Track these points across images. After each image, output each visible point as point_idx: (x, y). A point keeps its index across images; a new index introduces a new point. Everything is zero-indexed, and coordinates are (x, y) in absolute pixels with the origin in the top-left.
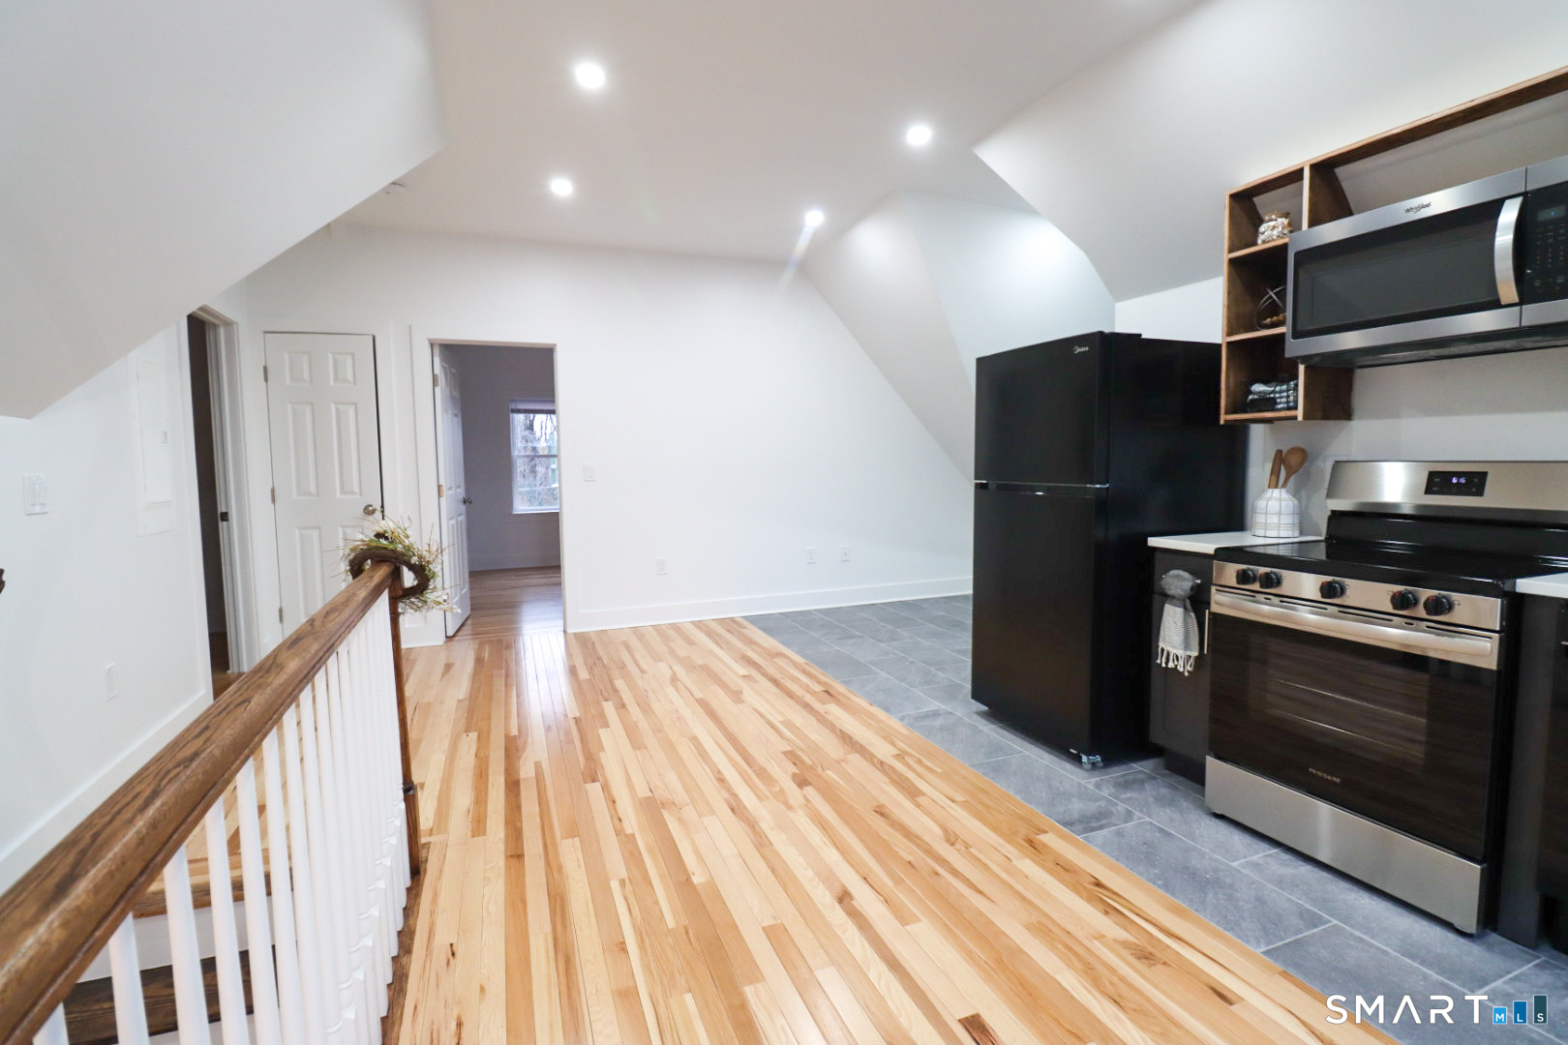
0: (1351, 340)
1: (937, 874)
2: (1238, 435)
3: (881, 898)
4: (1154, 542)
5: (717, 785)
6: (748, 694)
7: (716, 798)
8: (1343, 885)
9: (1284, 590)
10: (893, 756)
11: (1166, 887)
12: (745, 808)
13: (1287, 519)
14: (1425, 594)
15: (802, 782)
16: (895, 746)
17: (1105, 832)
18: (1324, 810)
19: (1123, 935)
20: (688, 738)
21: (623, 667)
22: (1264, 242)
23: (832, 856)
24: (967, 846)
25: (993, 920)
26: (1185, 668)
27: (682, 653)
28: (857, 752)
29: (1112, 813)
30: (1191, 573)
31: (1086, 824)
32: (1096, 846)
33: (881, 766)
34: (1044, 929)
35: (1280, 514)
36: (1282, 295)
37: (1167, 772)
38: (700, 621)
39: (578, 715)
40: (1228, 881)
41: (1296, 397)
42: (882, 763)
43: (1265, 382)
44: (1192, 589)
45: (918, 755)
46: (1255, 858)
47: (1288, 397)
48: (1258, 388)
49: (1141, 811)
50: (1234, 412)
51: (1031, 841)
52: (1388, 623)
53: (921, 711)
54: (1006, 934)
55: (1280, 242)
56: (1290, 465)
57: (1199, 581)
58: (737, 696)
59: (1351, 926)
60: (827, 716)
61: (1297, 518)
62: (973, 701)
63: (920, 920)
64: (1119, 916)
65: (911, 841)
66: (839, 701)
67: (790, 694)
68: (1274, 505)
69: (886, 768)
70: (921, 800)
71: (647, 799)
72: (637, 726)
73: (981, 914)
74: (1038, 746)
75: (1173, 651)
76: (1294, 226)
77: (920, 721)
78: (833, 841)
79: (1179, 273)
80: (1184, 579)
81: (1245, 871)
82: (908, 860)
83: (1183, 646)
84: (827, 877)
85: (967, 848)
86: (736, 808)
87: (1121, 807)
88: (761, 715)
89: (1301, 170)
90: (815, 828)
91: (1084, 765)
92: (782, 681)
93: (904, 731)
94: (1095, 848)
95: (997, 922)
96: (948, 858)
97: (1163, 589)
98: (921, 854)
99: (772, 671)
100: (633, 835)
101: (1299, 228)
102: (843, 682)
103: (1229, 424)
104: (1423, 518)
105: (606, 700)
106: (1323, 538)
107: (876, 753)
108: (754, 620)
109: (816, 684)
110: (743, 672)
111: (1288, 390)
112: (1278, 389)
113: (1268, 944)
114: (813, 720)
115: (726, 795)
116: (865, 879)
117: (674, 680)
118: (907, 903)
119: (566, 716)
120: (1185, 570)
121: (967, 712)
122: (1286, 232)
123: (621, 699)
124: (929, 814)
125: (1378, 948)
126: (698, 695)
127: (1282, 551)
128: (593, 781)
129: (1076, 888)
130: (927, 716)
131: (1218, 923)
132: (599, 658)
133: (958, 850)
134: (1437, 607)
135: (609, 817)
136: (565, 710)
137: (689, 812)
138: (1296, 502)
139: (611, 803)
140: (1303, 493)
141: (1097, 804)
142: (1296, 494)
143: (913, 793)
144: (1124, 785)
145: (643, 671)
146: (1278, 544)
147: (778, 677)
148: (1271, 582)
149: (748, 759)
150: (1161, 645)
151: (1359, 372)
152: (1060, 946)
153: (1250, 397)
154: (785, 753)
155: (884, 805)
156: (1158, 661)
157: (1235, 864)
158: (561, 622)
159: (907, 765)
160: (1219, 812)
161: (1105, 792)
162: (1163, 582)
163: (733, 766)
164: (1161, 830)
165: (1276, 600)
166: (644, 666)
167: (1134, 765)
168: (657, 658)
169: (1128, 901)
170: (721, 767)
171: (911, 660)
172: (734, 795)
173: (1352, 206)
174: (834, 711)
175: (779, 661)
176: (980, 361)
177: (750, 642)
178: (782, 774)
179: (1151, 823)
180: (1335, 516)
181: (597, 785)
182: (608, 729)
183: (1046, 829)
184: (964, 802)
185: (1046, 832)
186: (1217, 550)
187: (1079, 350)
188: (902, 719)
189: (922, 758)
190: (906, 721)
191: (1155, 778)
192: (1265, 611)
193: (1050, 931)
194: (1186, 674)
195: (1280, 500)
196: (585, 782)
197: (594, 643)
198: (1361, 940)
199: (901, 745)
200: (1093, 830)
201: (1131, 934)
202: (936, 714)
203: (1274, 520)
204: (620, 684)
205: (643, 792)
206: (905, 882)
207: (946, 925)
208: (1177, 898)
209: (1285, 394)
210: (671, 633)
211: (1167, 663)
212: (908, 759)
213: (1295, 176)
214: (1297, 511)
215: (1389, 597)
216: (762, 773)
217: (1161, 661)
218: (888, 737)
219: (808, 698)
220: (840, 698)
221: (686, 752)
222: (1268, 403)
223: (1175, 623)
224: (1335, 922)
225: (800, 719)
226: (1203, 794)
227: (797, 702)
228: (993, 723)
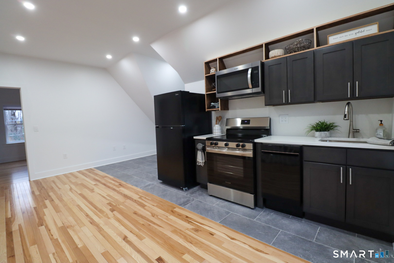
0: (230, 94)
1: (150, 225)
2: (210, 113)
3: (135, 235)
4: (195, 137)
5: (86, 217)
6: (96, 190)
7: (86, 221)
8: (233, 204)
9: (219, 145)
10: (138, 198)
11: (201, 214)
12: (95, 222)
13: (219, 131)
14: (241, 144)
15: (112, 210)
16: (139, 195)
17: (188, 205)
18: (232, 190)
19: (192, 227)
20: (76, 206)
21: (52, 188)
22: (211, 73)
23: (122, 228)
24: (157, 216)
25: (163, 232)
26: (202, 165)
27: (73, 181)
28: (128, 199)
29: (190, 200)
30: (202, 144)
31: (184, 204)
32: (186, 208)
33: (135, 201)
34: (176, 231)
35: (218, 130)
36: (215, 84)
37: (201, 188)
38: (80, 171)
39: (35, 206)
40: (213, 209)
41: (219, 106)
42: (135, 200)
43: (214, 102)
44: (202, 147)
45: (145, 196)
46: (218, 203)
47: (218, 105)
48: (212, 104)
49: (196, 198)
50: (208, 109)
51: (172, 211)
52: (236, 150)
53: (146, 185)
54: (167, 235)
55: (214, 73)
56: (219, 119)
57: (204, 145)
58: (92, 191)
59: (234, 212)
60: (120, 191)
61: (221, 130)
62: (159, 180)
63: (145, 238)
64: (192, 223)
65: (143, 219)
66: (123, 186)
67: (109, 187)
68: (217, 128)
69: (136, 201)
70: (146, 207)
71: (62, 227)
72: (58, 206)
73: (161, 232)
74: (173, 188)
75: (200, 161)
76: (216, 70)
77: (145, 188)
78: (122, 224)
79: (196, 79)
80: (201, 145)
81: (216, 206)
82: (142, 224)
83: (201, 160)
84: (120, 234)
85: (157, 217)
86: (92, 222)
87: (192, 198)
88: (100, 195)
89: (217, 59)
90: (116, 222)
91: (184, 190)
92: (106, 184)
93: (141, 191)
94: (186, 209)
95: (165, 233)
96: (152, 220)
97: (197, 148)
98: (146, 221)
99: (103, 181)
100: (57, 239)
101: (217, 71)
102: (125, 181)
103: (208, 111)
104: (244, 129)
105: (46, 200)
106: (225, 134)
107: (133, 198)
108: (98, 168)
109: (117, 183)
110: (95, 183)
111: (217, 104)
112: (216, 104)
113: (220, 220)
114: (116, 193)
115: (89, 219)
116: (131, 232)
117: (71, 189)
118: (142, 235)
119: (31, 207)
120: (201, 143)
121: (157, 183)
122: (215, 71)
123: (52, 198)
124: (148, 211)
125: (239, 216)
126: (79, 192)
127: (219, 138)
128: (42, 226)
129: (182, 219)
130: (147, 186)
131: (211, 219)
132: (43, 187)
133: (155, 218)
134: (243, 146)
135: (48, 235)
136: (30, 205)
137: (77, 228)
138: (221, 127)
139: (49, 231)
140: (222, 125)
141: (187, 199)
142: (221, 126)
143: (143, 206)
144: (192, 193)
145: (59, 189)
146: (218, 136)
147: (105, 183)
148: (216, 144)
149: (96, 208)
150: (198, 160)
151: (230, 101)
152: (179, 234)
153: (211, 106)
154: (107, 204)
155: (136, 211)
156: (197, 164)
157: (214, 205)
158: (28, 178)
159: (142, 199)
160: (210, 195)
161: (188, 196)
162: (197, 146)
163: (91, 211)
164: (200, 201)
165: (217, 148)
166: (60, 187)
167: (194, 188)
168: (65, 184)
169: (194, 219)
170: (87, 212)
171: (143, 172)
172: (92, 219)
173: (226, 67)
174: (122, 190)
175: (105, 178)
176: (155, 97)
177: (96, 174)
178: (107, 210)
179: (198, 200)
180: (228, 130)
181: (43, 227)
182: (47, 209)
183: (176, 207)
184: (156, 205)
185: (176, 208)
186: (207, 138)
187: (176, 95)
188: (141, 188)
189: (146, 197)
190: (142, 188)
191: (198, 190)
192: (216, 150)
193: (177, 231)
194: (203, 166)
195: (218, 127)
196: (39, 226)
197: (41, 183)
198: (236, 215)
199: (140, 194)
200: (186, 205)
201: (194, 226)
202: (149, 185)
203: (217, 131)
204: (51, 194)
205: (60, 224)
206: (141, 229)
207: (152, 237)
208: (203, 216)
209: (217, 105)
210: (70, 176)
211: (199, 164)
212: (142, 198)
213: (215, 60)
214: (221, 129)
215: (235, 145)
216: (101, 211)
217: (198, 164)
218: (137, 193)
219: (114, 187)
220: (124, 185)
221: (76, 210)
222: (214, 107)
223: (200, 155)
224: (232, 212)
225: (112, 193)
226: (207, 191)
227: (111, 189)
228: (163, 185)
